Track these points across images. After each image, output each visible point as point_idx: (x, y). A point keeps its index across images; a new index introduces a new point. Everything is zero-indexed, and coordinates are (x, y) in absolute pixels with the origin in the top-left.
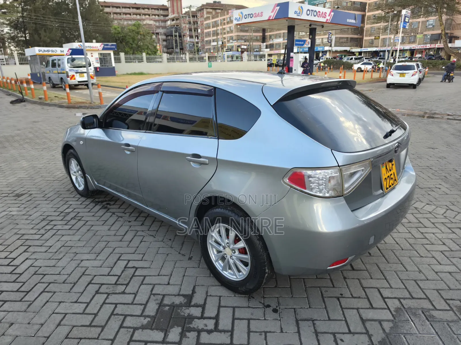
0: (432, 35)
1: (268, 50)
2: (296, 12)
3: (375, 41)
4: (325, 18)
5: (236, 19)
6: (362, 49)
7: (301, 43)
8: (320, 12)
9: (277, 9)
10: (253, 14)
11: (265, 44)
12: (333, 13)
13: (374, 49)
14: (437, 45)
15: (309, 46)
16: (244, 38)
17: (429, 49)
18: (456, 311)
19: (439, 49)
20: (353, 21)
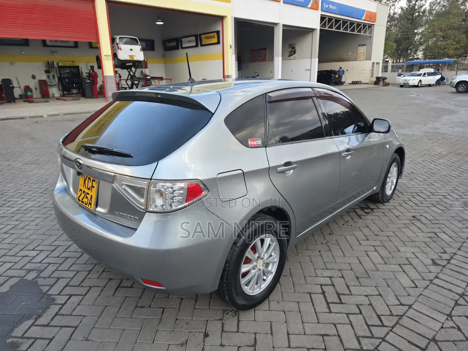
18: (18, 340)
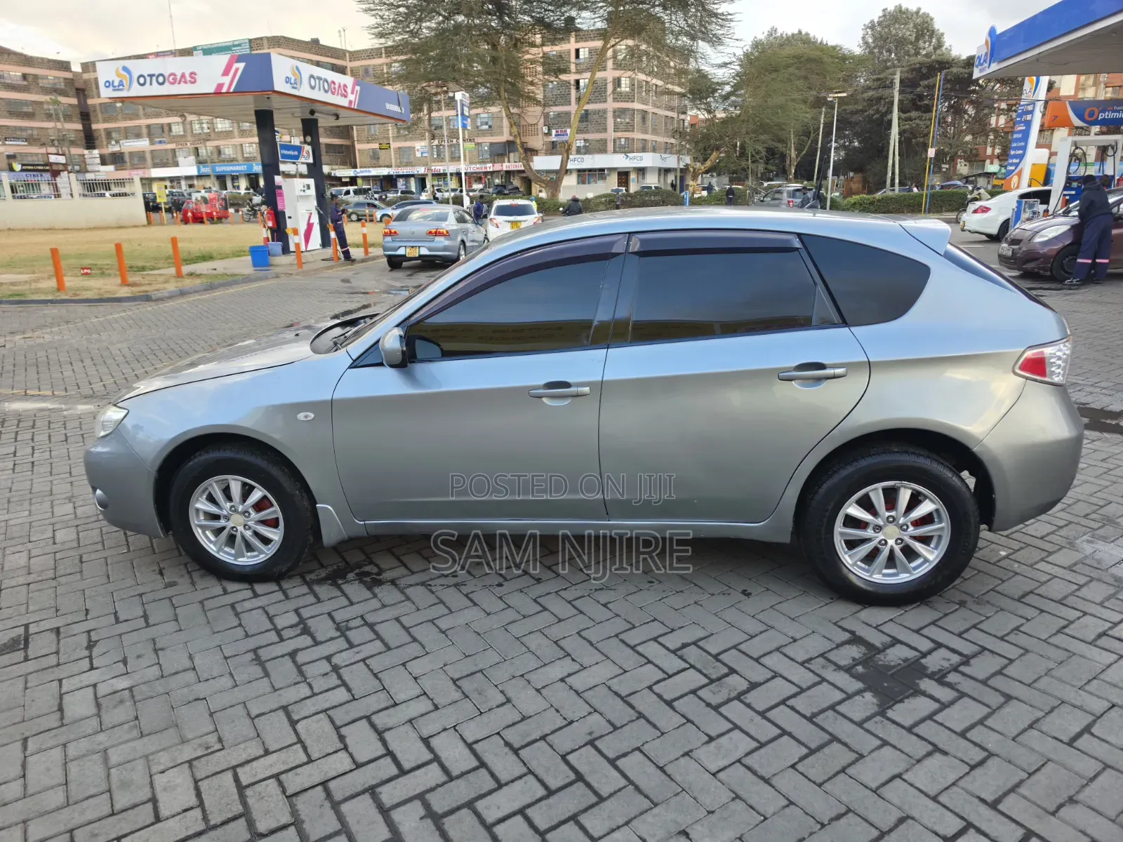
0: (492, 144)
1: (111, 168)
2: (288, 80)
3: (382, 154)
4: (346, 97)
5: (109, 84)
6: (358, 170)
7: (291, 153)
8: (333, 83)
9: (237, 70)
10: (166, 75)
11: (96, 152)
12: (358, 88)
13: (384, 172)
14: (504, 165)
15: (311, 160)
16: (24, 134)
17: (492, 173)
19: (508, 173)
20: (396, 108)
